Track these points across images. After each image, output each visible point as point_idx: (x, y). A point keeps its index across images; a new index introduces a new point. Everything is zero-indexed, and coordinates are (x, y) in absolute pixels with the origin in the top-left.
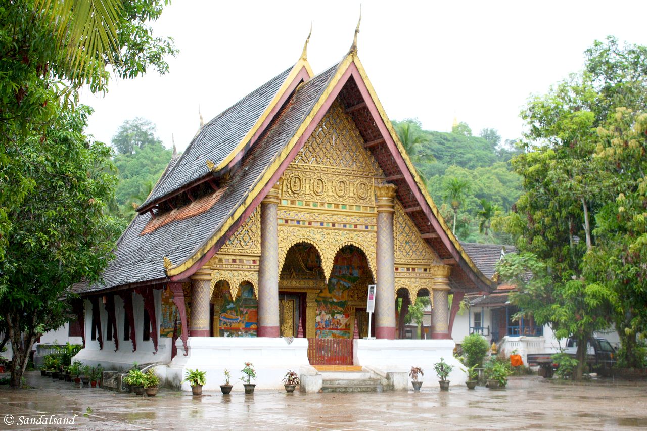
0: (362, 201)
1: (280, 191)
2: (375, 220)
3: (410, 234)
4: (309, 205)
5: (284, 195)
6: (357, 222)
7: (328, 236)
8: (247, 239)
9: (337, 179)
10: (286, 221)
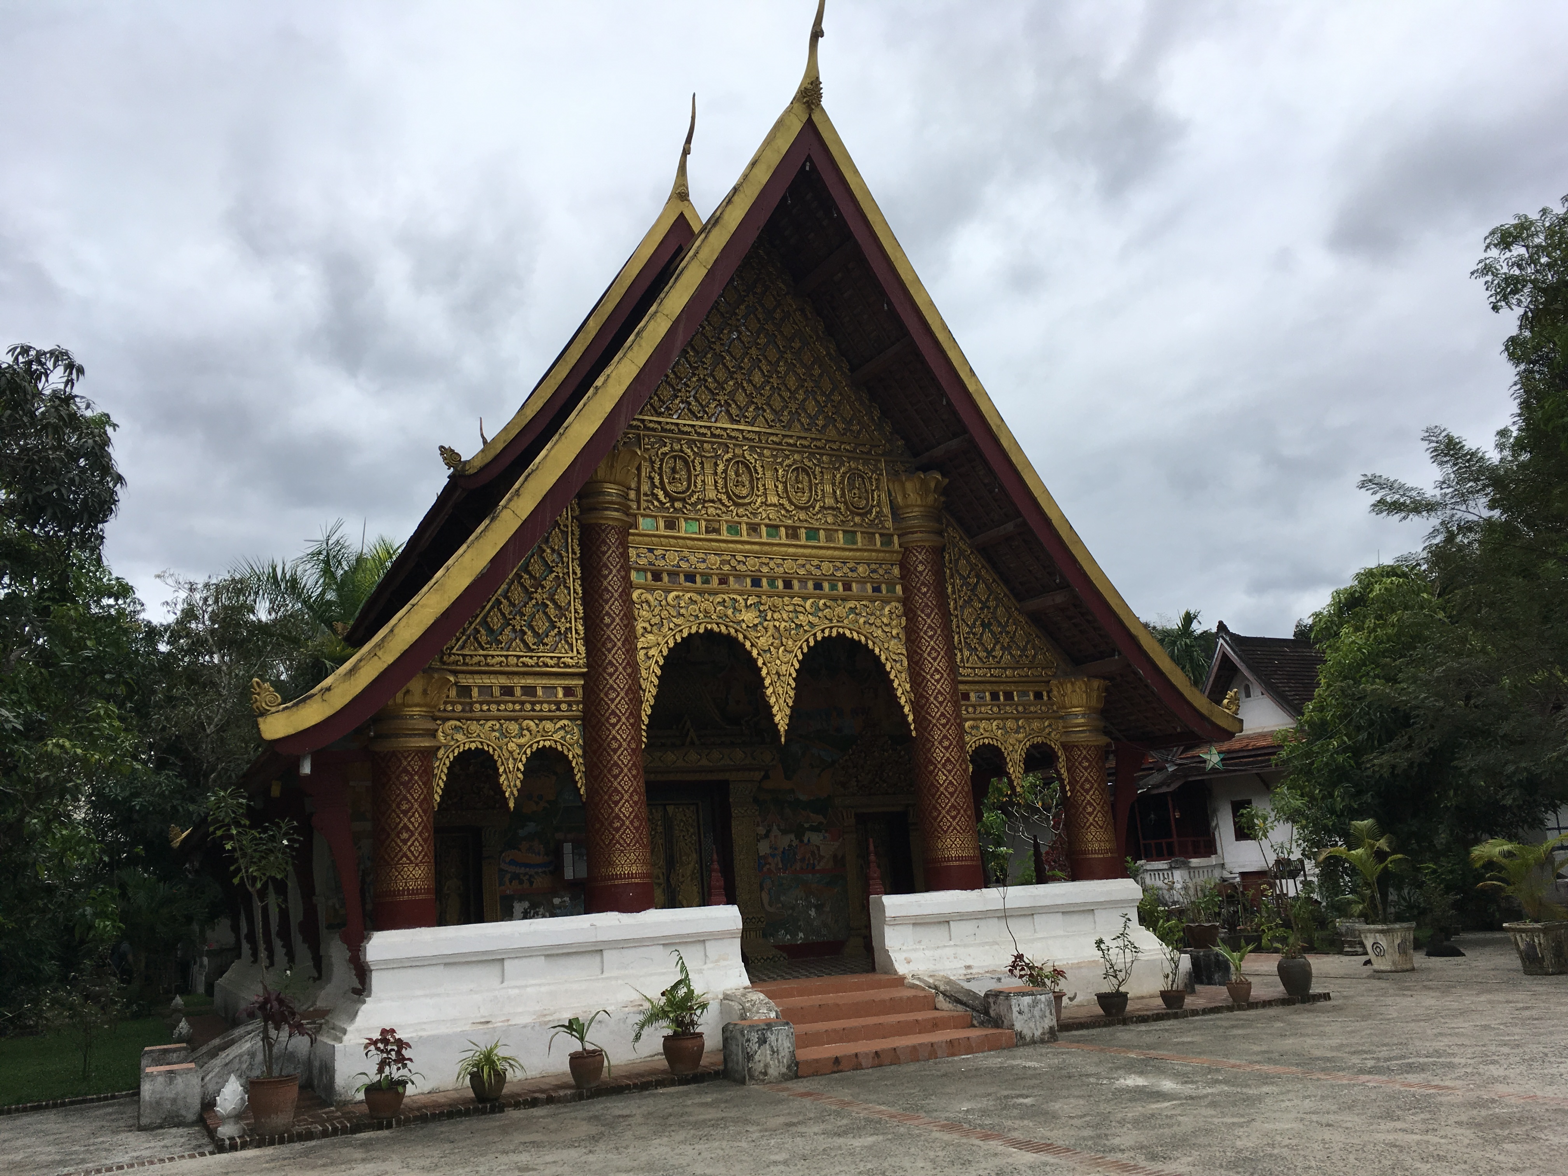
0: (857, 519)
2: (896, 571)
3: (992, 604)
4: (717, 531)
5: (644, 504)
6: (850, 574)
7: (776, 615)
8: (542, 625)
9: (787, 462)
10: (657, 576)
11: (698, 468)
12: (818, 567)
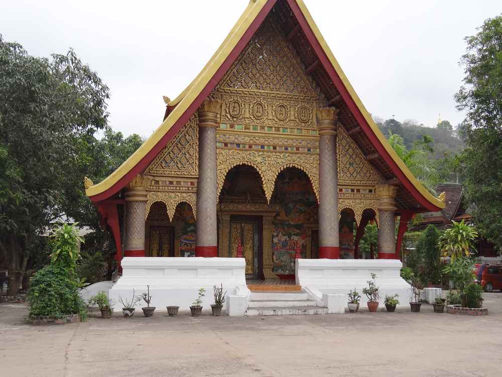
0: (303, 124)
1: (218, 116)
2: (317, 143)
3: (354, 156)
4: (248, 129)
5: (222, 119)
6: (300, 145)
7: (269, 159)
8: (184, 161)
9: (277, 104)
10: (226, 145)
11: (243, 106)
12: (287, 142)
